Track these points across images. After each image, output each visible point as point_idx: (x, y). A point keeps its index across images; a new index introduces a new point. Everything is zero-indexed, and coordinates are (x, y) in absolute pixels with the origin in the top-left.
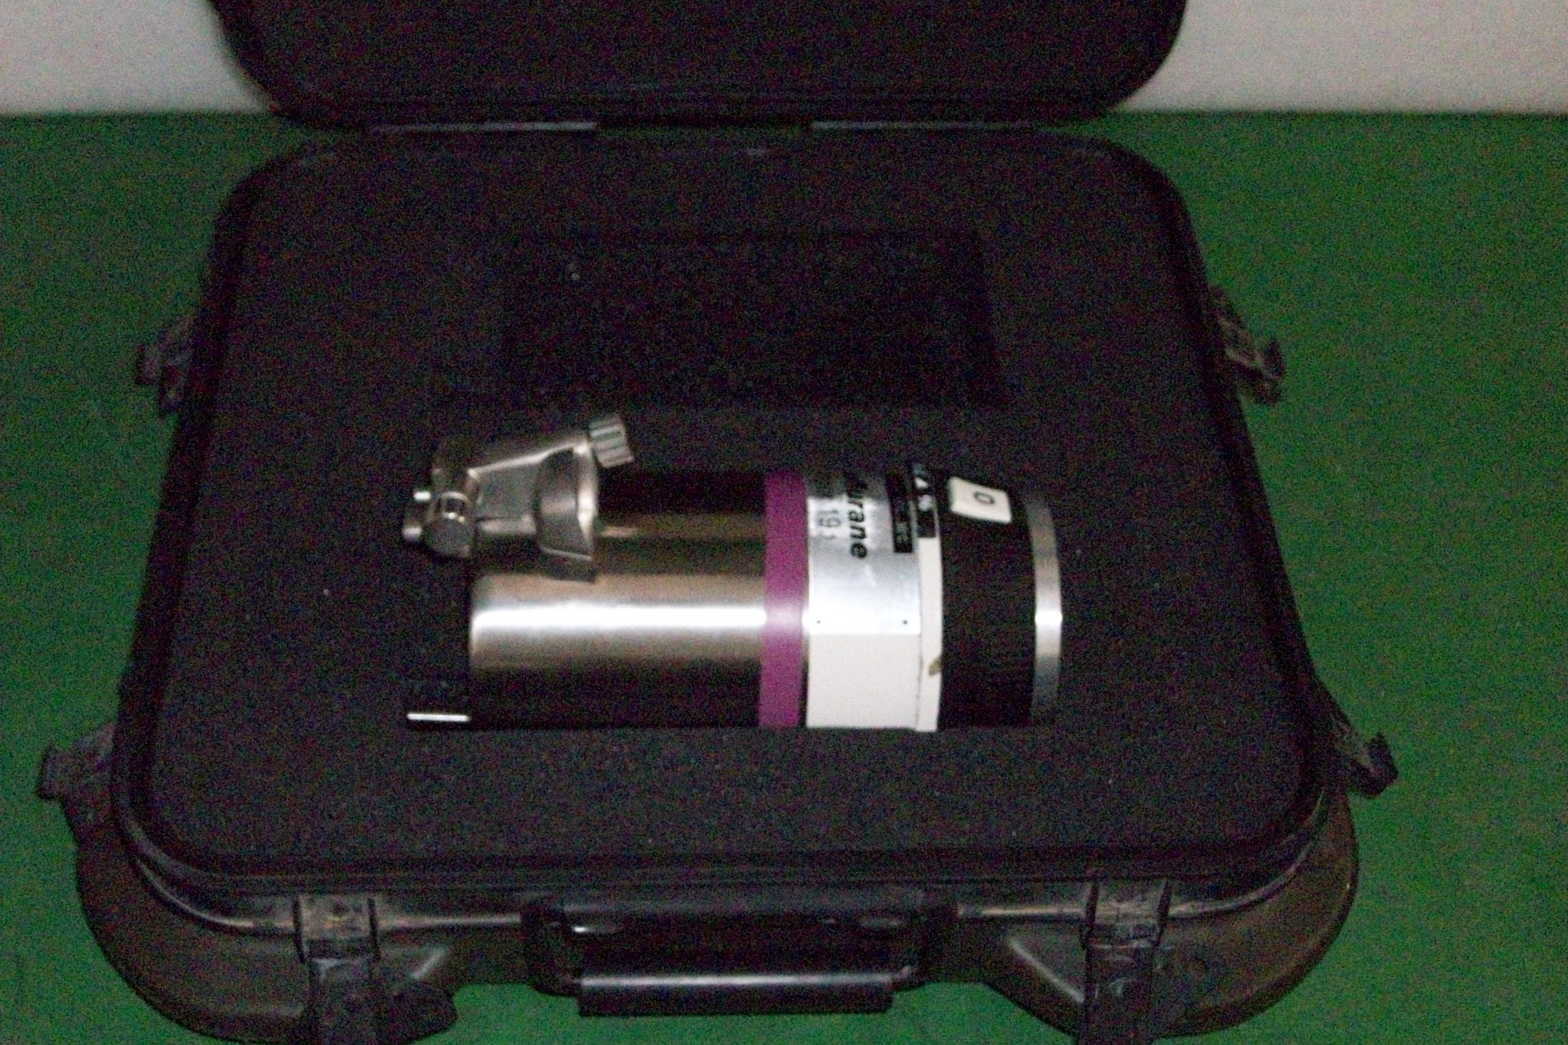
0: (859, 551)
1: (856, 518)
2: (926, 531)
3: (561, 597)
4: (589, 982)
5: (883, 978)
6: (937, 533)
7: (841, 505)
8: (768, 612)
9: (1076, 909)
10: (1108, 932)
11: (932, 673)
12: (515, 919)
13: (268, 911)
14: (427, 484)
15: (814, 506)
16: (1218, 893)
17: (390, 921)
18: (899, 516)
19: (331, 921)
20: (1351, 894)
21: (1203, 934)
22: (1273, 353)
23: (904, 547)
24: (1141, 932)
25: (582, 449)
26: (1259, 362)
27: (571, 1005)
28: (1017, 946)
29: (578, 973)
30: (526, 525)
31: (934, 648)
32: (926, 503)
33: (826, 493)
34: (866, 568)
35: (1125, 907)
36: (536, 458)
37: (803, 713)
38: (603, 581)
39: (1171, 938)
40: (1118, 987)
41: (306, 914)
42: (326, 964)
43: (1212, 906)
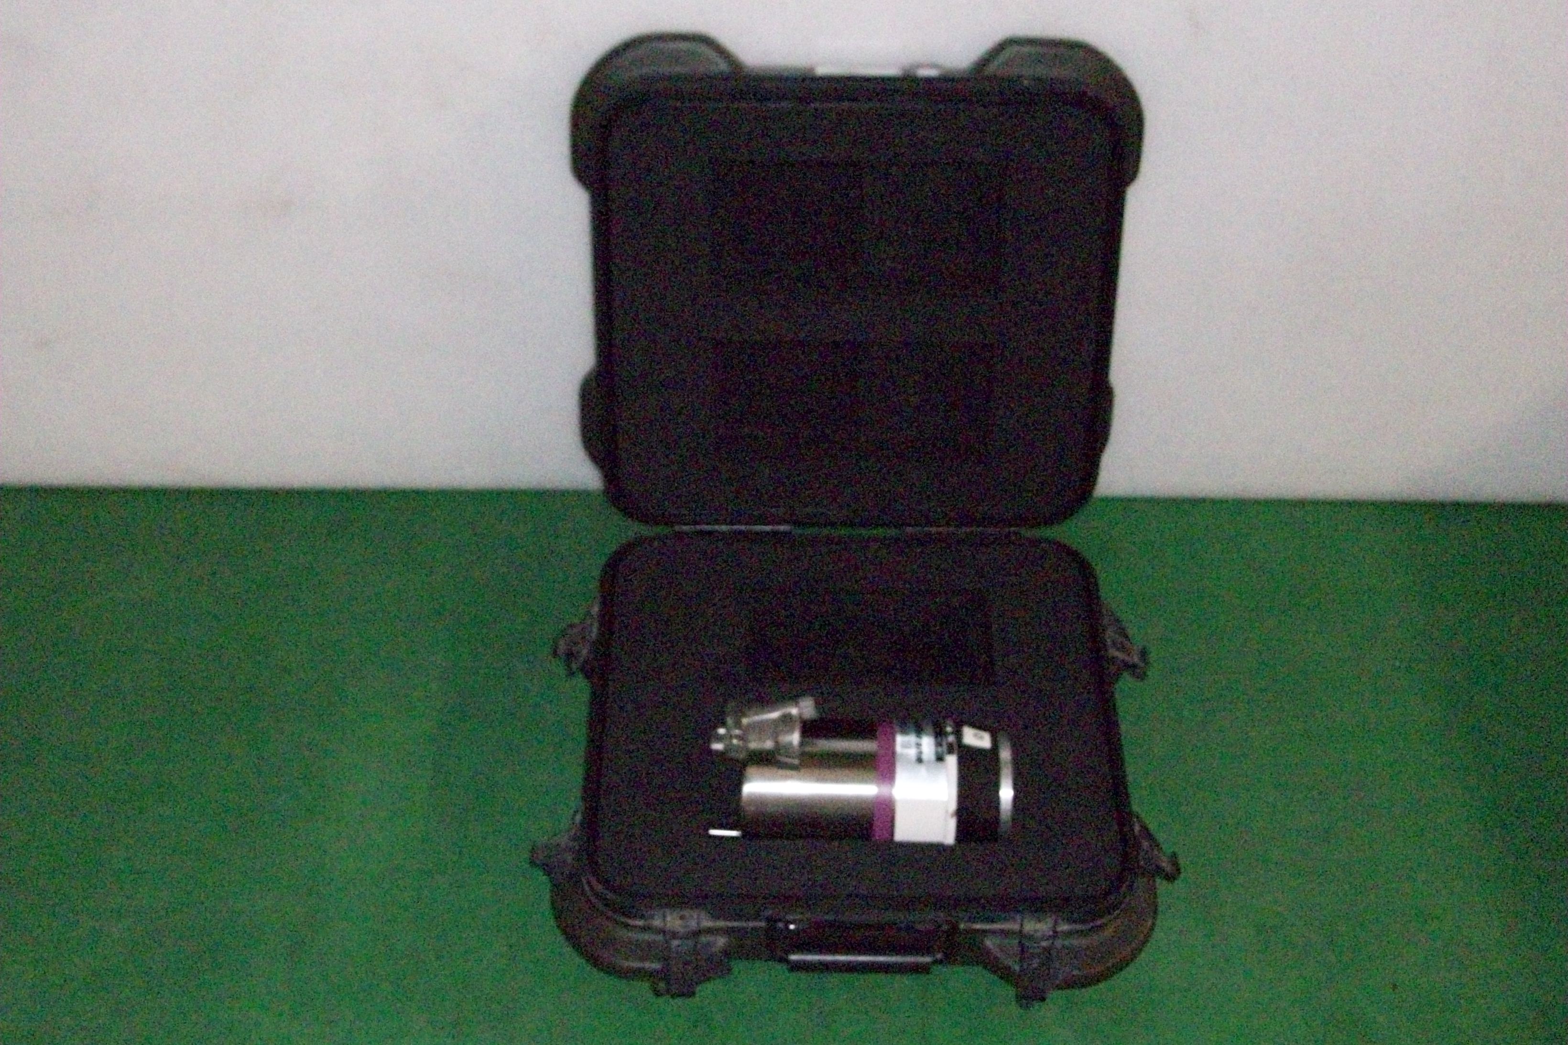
0: (920, 760)
1: (918, 745)
2: (950, 751)
3: (786, 778)
4: (794, 957)
5: (927, 959)
6: (956, 751)
7: (912, 738)
8: (878, 787)
9: (1016, 927)
10: (1030, 937)
11: (952, 816)
12: (763, 924)
13: (652, 917)
14: (723, 724)
15: (900, 739)
16: (1083, 922)
17: (707, 923)
18: (938, 744)
19: (678, 922)
20: (1152, 929)
21: (1075, 942)
22: (1144, 654)
23: (940, 758)
24: (1044, 938)
25: (794, 711)
26: (1136, 659)
27: (785, 967)
28: (989, 943)
29: (787, 952)
30: (769, 745)
31: (953, 806)
32: (951, 739)
33: (904, 732)
34: (922, 770)
35: (1038, 926)
36: (775, 715)
37: (892, 834)
38: (802, 771)
39: (1059, 943)
40: (1035, 963)
41: (669, 918)
42: (675, 943)
43: (1078, 927)
